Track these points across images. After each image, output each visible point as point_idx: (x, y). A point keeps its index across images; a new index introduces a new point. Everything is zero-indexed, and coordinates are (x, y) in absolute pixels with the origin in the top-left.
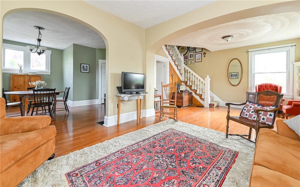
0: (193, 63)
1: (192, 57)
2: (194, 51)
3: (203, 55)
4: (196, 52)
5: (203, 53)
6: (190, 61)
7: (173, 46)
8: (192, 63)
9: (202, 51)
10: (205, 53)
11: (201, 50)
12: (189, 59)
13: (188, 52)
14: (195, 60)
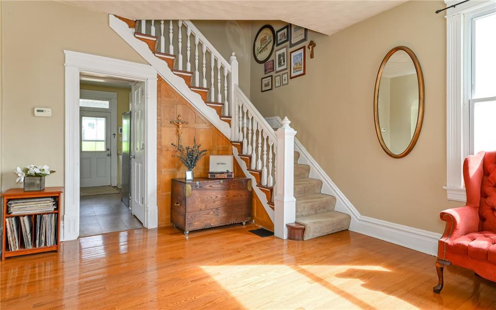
0: (286, 82)
1: (284, 62)
2: (288, 43)
3: (308, 52)
4: (292, 45)
5: (306, 44)
6: (279, 77)
7: (176, 22)
8: (284, 83)
9: (305, 40)
10: (312, 44)
11: (303, 37)
12: (278, 69)
13: (276, 48)
14: (288, 71)
